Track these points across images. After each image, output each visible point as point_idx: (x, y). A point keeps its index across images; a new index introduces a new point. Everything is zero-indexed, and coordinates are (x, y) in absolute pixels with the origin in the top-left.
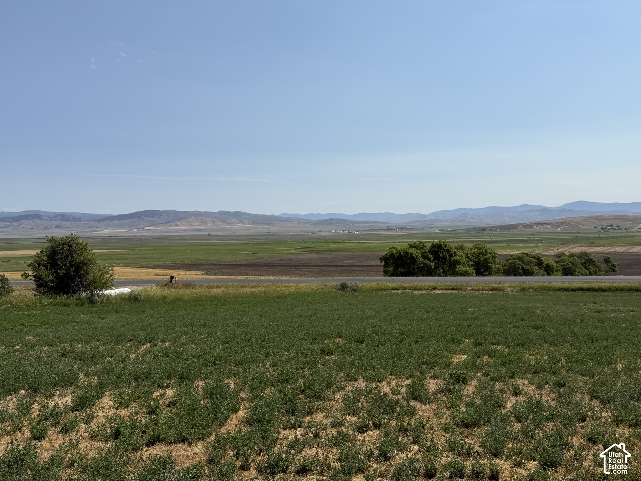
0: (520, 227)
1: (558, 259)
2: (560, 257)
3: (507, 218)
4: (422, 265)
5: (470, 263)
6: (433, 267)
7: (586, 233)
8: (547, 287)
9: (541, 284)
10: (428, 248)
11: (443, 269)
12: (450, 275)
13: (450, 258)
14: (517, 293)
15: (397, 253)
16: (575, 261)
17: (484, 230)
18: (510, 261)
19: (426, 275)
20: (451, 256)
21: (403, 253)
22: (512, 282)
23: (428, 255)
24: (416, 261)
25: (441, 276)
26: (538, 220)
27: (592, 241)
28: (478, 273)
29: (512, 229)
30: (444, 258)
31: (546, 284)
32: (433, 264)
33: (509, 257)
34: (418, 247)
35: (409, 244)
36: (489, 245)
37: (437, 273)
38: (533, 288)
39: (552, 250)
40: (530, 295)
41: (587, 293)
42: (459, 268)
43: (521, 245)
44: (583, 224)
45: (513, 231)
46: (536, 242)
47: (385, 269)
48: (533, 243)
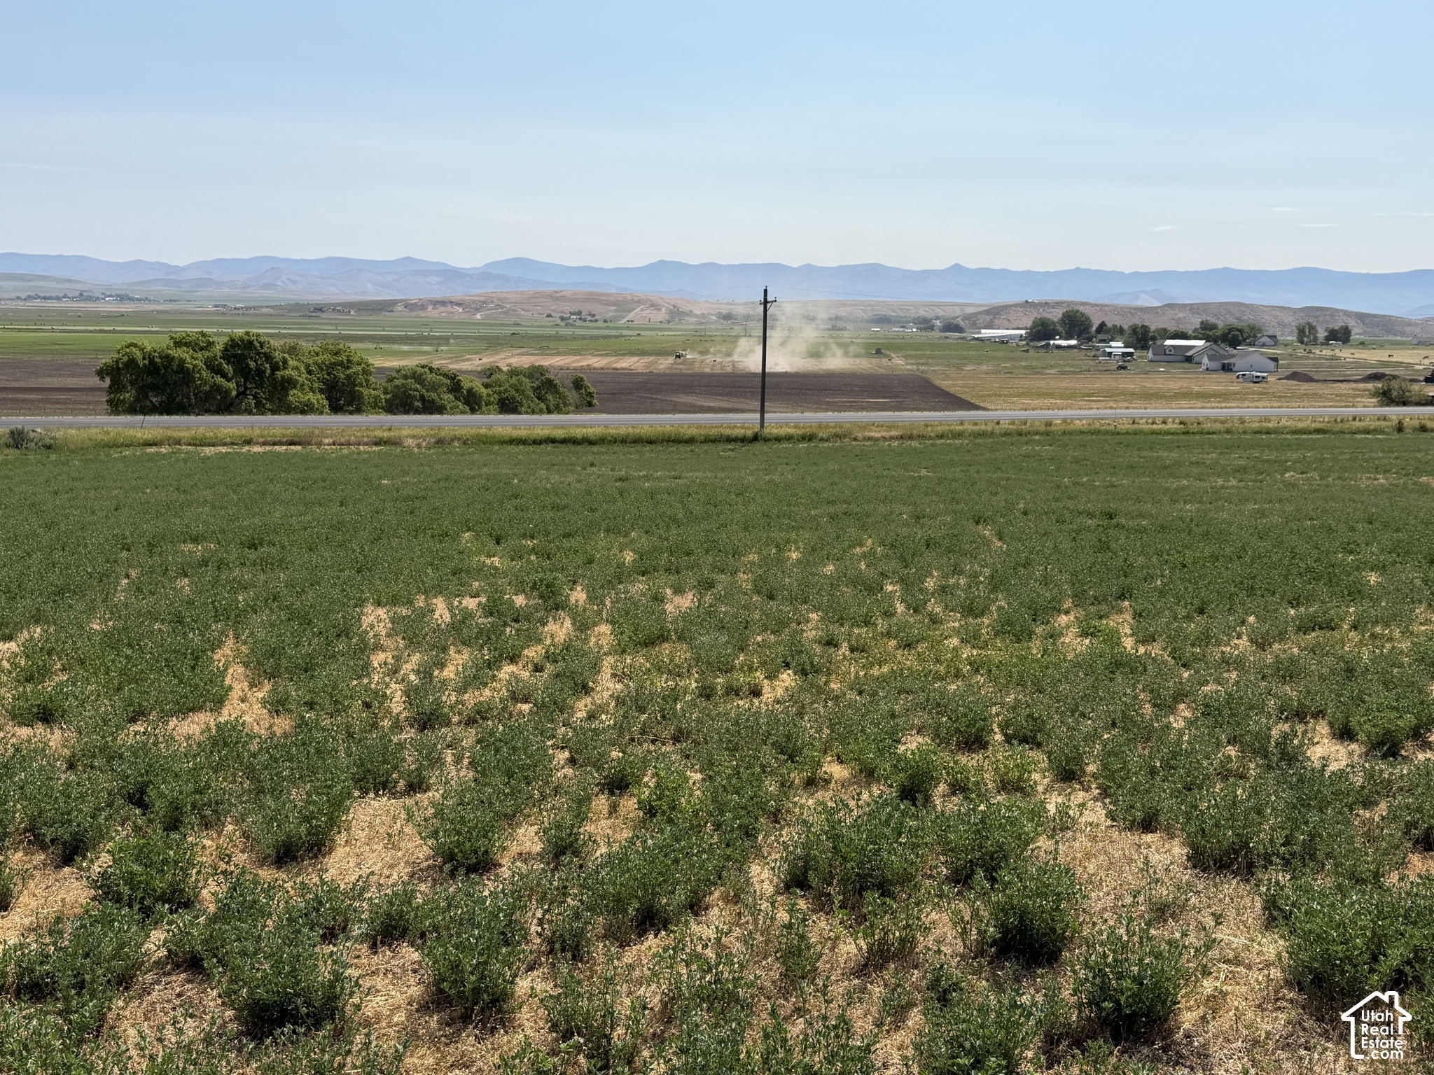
0: (400, 307)
1: (488, 380)
2: (491, 374)
3: (370, 286)
4: (207, 388)
5: (316, 385)
6: (234, 393)
7: (532, 326)
8: (486, 436)
9: (473, 431)
10: (219, 348)
11: (255, 397)
12: (274, 412)
13: (273, 373)
14: (430, 449)
15: (144, 359)
16: (521, 384)
17: (321, 310)
18: (397, 382)
19: (218, 411)
20: (275, 368)
21: (160, 357)
22: (416, 427)
23: (221, 363)
24: (193, 377)
25: (250, 413)
26: (437, 295)
27: (544, 343)
28: (336, 409)
29: (381, 310)
30: (260, 373)
31: (483, 431)
32: (232, 385)
33: (394, 374)
34: (196, 344)
35: (172, 338)
36: (353, 346)
37: (243, 408)
38: (459, 439)
39: (468, 360)
40: (457, 454)
41: (563, 448)
42: (294, 396)
43: (406, 348)
44: (526, 307)
45: (385, 316)
46: (436, 342)
47: (113, 396)
48: (430, 345)
